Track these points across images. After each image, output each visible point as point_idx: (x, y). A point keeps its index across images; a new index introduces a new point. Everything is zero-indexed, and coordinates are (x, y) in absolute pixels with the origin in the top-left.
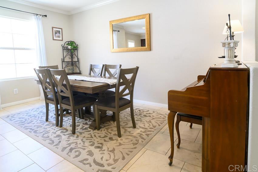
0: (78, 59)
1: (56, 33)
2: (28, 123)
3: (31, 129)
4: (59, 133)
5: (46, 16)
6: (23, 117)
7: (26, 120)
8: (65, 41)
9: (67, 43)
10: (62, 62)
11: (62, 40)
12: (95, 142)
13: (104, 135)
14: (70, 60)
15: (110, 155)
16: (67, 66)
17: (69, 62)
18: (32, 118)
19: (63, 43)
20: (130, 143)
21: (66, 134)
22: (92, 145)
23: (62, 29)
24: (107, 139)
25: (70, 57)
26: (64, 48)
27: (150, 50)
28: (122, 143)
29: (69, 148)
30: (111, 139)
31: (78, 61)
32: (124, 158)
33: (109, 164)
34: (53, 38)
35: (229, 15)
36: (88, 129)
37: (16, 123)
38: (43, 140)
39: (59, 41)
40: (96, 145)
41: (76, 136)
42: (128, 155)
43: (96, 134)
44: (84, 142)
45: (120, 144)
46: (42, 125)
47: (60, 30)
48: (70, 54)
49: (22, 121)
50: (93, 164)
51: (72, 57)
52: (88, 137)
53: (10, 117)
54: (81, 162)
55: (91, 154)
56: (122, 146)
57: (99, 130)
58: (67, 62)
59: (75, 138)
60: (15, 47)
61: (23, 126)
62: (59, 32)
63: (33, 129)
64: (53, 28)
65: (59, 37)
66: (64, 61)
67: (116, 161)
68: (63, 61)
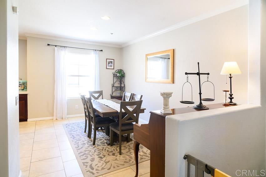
0: (124, 85)
1: (109, 63)
2: (74, 131)
3: (73, 136)
4: (85, 142)
5: (102, 51)
6: (74, 126)
7: (74, 129)
8: (116, 69)
9: (117, 71)
11: (114, 69)
12: (102, 154)
13: (111, 151)
14: (119, 85)
15: (103, 164)
16: (116, 90)
18: (79, 128)
19: (114, 71)
20: (123, 160)
21: (89, 143)
22: (98, 155)
23: (114, 60)
24: (111, 154)
25: (119, 83)
26: (115, 76)
27: (173, 83)
28: (118, 159)
29: (84, 153)
30: (114, 154)
31: (124, 87)
32: (109, 169)
33: (98, 169)
34: (107, 67)
35: (198, 63)
36: (105, 144)
37: (68, 130)
38: (74, 144)
39: (111, 70)
40: (101, 156)
41: (94, 146)
42: (114, 167)
43: (107, 149)
44: (95, 151)
45: (116, 159)
46: (80, 135)
47: (113, 61)
48: (119, 80)
49: (72, 129)
50: (88, 166)
51: (121, 83)
52: (100, 149)
53: (67, 125)
54: (83, 163)
55: (93, 160)
56: (116, 161)
57: (111, 146)
59: (92, 148)
60: (80, 74)
61: (70, 133)
63: (74, 135)
64: (107, 59)
65: (111, 66)
67: (103, 169)
68: (113, 86)
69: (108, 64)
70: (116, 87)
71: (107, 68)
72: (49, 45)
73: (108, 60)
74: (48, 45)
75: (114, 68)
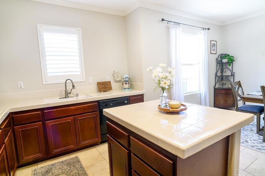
5: (209, 29)
9: (220, 56)
10: (216, 76)
11: (216, 54)
14: (221, 74)
16: (218, 81)
23: (216, 41)
62: (215, 45)
64: (211, 41)
65: (214, 50)
70: (218, 76)
71: (211, 53)
74: (163, 20)
75: (216, 52)
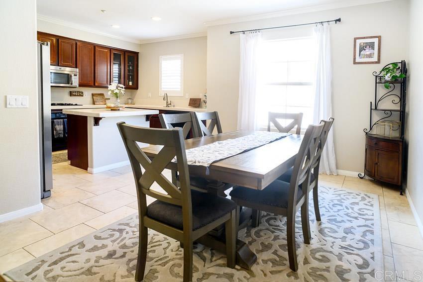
1: (362, 49)
8: (385, 62)
9: (390, 67)
10: (371, 109)
16: (383, 120)
17: (391, 111)
19: (378, 68)
25: (397, 100)
26: (380, 80)
34: (355, 59)
39: (370, 65)
47: (376, 40)
48: (396, 92)
58: (385, 110)
62: (371, 45)
64: (355, 39)
65: (370, 56)
66: (376, 108)
68: (374, 108)
69: (360, 51)
71: (355, 63)
72: (233, 32)
73: (358, 42)
74: (231, 33)
75: (379, 59)
